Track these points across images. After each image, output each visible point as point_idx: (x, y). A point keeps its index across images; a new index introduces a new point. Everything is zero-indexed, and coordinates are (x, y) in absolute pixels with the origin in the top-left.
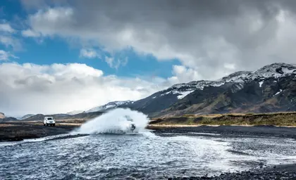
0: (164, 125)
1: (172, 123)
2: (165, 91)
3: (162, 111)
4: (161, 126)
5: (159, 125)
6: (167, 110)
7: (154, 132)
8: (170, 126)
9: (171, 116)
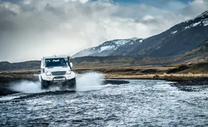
0: (190, 75)
1: (203, 72)
2: (191, 22)
3: (187, 53)
4: (185, 75)
5: (182, 75)
6: (194, 51)
7: (175, 84)
8: (199, 75)
9: (202, 61)
